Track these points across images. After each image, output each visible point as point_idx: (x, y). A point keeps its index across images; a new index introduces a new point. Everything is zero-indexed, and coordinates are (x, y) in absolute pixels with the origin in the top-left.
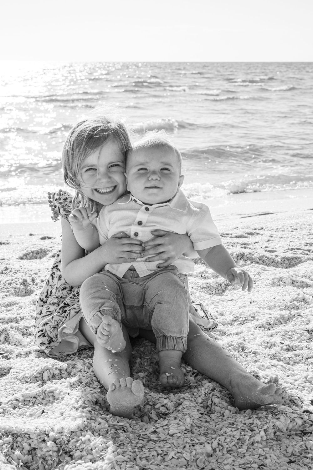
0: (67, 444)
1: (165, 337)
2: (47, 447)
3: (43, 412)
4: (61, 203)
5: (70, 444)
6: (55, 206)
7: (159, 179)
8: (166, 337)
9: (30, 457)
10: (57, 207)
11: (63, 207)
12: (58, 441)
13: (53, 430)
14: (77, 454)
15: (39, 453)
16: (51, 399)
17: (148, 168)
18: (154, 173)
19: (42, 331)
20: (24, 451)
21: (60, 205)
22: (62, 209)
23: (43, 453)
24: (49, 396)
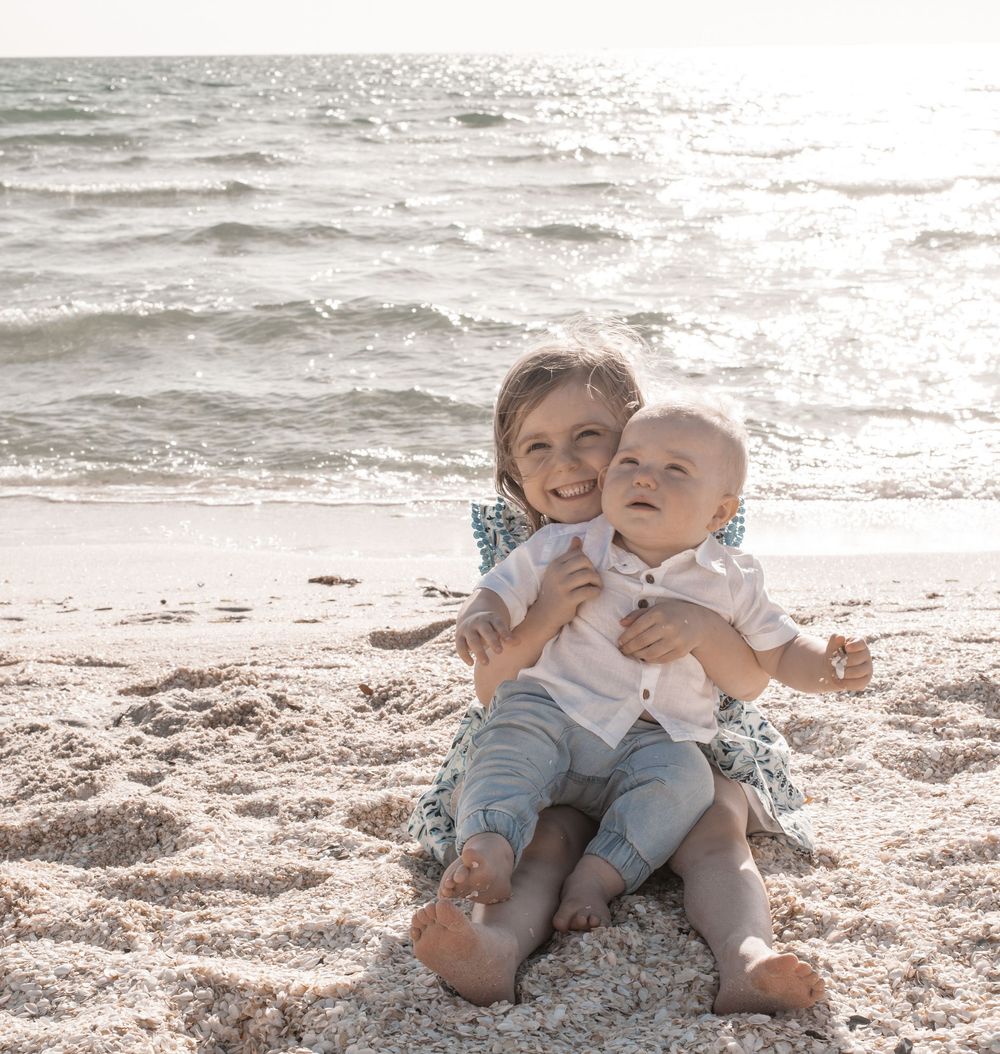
0: (301, 1017)
1: (622, 838)
2: (264, 1015)
3: (321, 961)
4: (500, 525)
5: (306, 1017)
6: (487, 530)
7: (653, 486)
8: (624, 839)
9: (236, 1032)
10: (491, 532)
11: (503, 532)
12: (287, 1010)
13: (287, 989)
14: (307, 1036)
15: (252, 1027)
16: (346, 939)
17: (640, 460)
18: (647, 470)
19: (434, 804)
20: (228, 1019)
21: (499, 529)
22: (500, 538)
23: (257, 1027)
24: (345, 934)
